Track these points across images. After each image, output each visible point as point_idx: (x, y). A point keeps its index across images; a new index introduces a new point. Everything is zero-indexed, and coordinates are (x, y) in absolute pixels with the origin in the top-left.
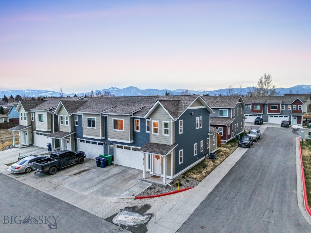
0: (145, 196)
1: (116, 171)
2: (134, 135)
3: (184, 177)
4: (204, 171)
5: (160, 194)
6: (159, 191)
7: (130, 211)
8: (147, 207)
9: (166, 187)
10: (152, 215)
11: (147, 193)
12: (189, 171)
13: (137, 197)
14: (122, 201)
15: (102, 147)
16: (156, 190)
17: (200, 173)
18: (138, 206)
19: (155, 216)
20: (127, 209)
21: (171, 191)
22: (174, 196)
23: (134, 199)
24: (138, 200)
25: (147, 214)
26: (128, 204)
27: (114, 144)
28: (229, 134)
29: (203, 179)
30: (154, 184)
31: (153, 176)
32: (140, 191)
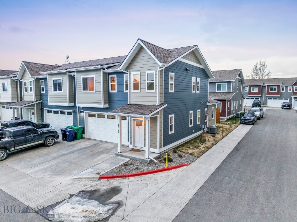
0: (115, 174)
1: (85, 145)
2: (109, 98)
3: (175, 152)
4: (202, 146)
5: (139, 173)
6: (137, 169)
7: (85, 198)
8: (115, 191)
9: (149, 164)
10: (119, 204)
11: (120, 171)
12: (183, 145)
13: (102, 176)
14: (78, 182)
15: (71, 117)
16: (132, 167)
17: (197, 148)
18: (101, 190)
19: (124, 206)
20: (81, 194)
21: (155, 169)
22: (160, 176)
23: (97, 179)
24: (103, 181)
25: (112, 203)
26: (87, 186)
27: (85, 112)
28: (228, 111)
29: (202, 154)
30: (132, 159)
31: (133, 150)
32: (110, 169)
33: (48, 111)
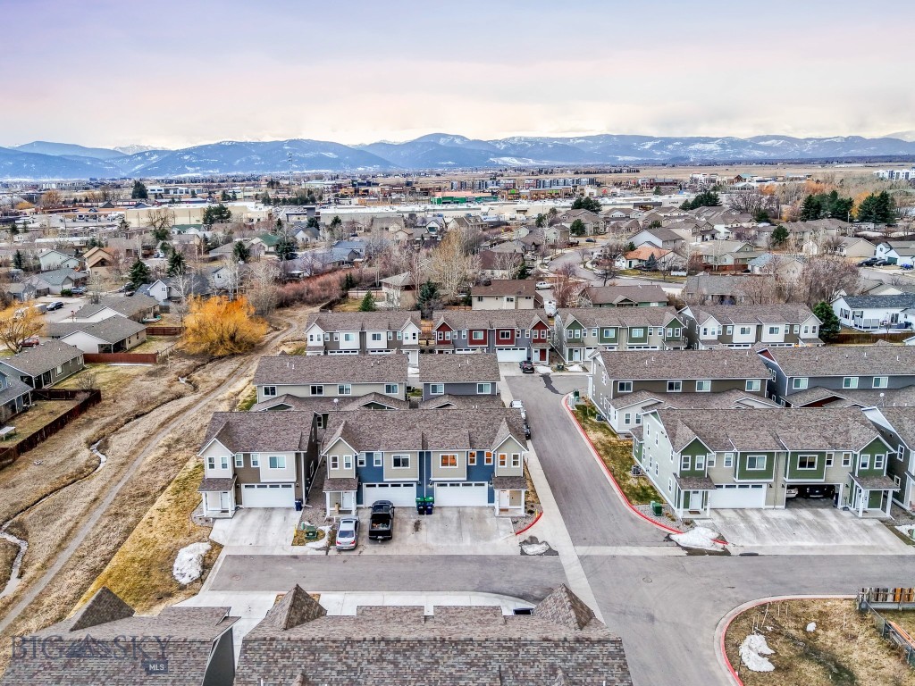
6: (525, 523)
9: (525, 517)
16: (521, 523)
27: (435, 483)
30: (512, 518)
31: (501, 510)
32: (511, 528)
33: (368, 486)
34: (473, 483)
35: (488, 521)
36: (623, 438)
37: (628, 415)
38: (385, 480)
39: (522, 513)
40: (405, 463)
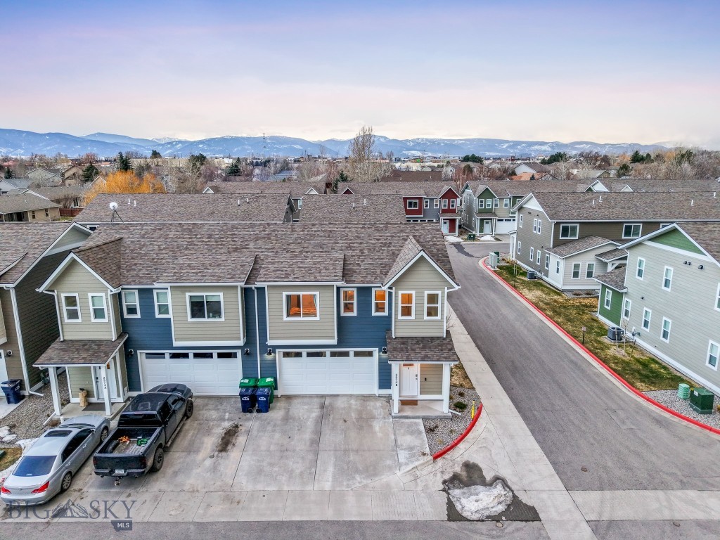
0: (442, 448)
5: (461, 436)
6: (452, 431)
7: (462, 487)
8: (473, 467)
9: (451, 418)
10: (501, 480)
11: (440, 441)
16: (443, 431)
18: (459, 472)
20: (450, 485)
21: (467, 424)
23: (432, 461)
24: (439, 461)
25: (494, 481)
26: (436, 474)
27: (277, 350)
29: (471, 382)
30: (425, 419)
31: (404, 403)
32: (423, 442)
33: (149, 356)
34: (352, 350)
35: (377, 426)
36: (570, 296)
37: (577, 266)
38: (176, 344)
39: (444, 408)
40: (215, 310)
